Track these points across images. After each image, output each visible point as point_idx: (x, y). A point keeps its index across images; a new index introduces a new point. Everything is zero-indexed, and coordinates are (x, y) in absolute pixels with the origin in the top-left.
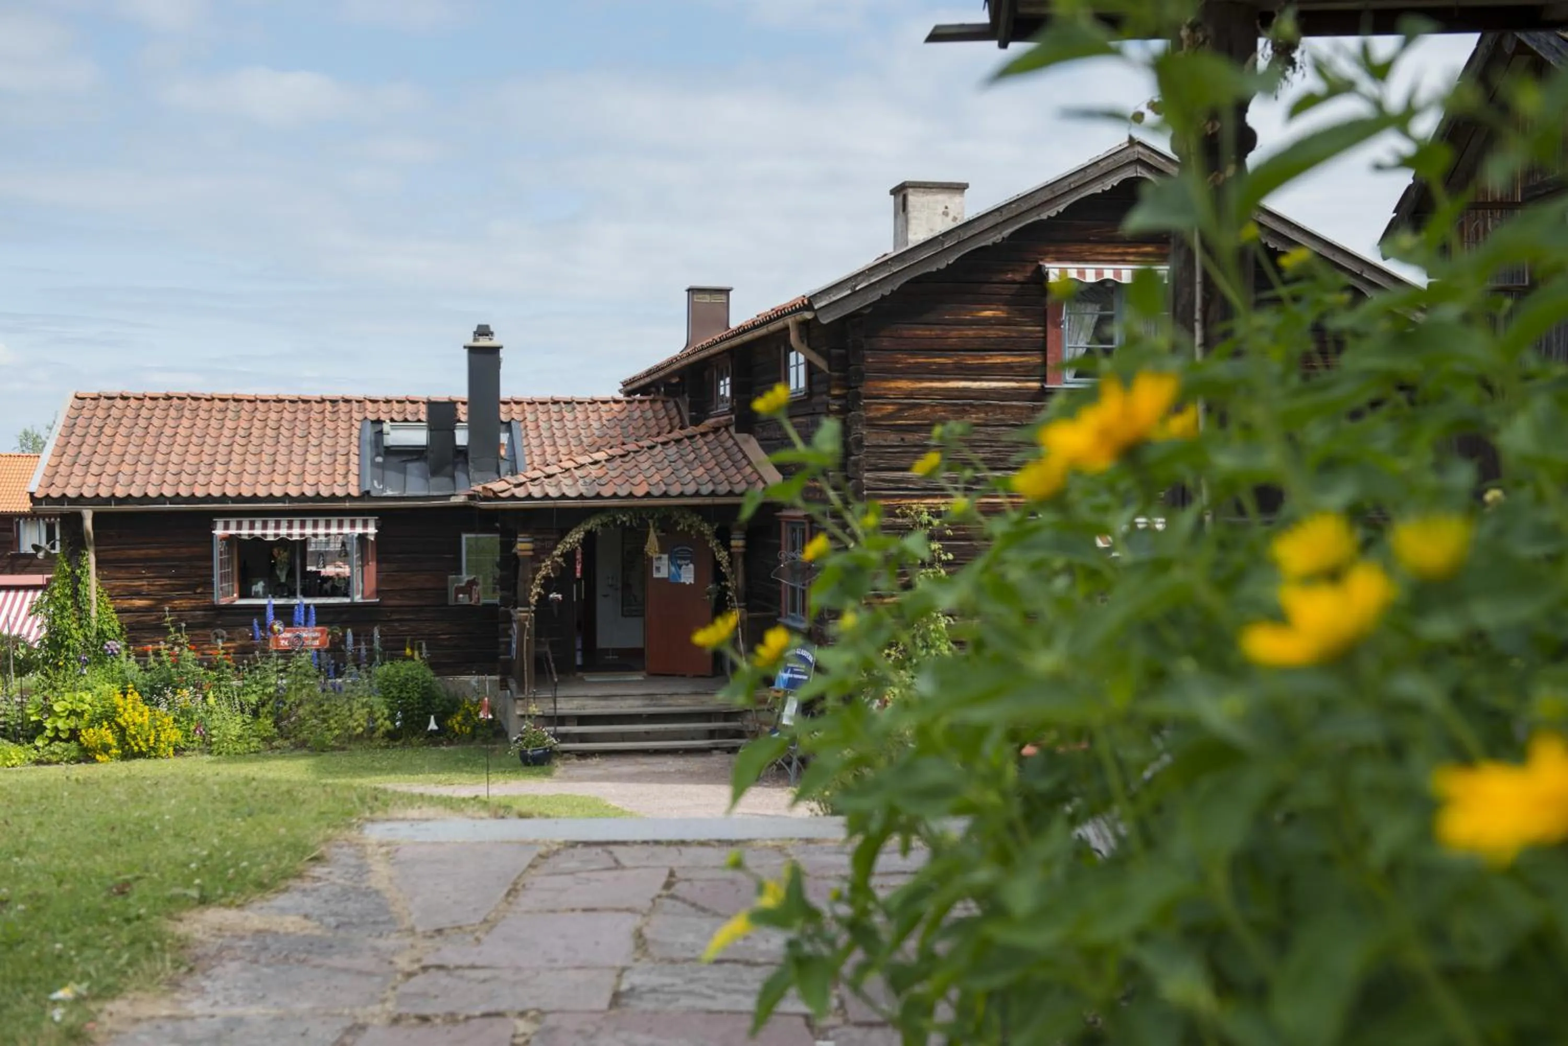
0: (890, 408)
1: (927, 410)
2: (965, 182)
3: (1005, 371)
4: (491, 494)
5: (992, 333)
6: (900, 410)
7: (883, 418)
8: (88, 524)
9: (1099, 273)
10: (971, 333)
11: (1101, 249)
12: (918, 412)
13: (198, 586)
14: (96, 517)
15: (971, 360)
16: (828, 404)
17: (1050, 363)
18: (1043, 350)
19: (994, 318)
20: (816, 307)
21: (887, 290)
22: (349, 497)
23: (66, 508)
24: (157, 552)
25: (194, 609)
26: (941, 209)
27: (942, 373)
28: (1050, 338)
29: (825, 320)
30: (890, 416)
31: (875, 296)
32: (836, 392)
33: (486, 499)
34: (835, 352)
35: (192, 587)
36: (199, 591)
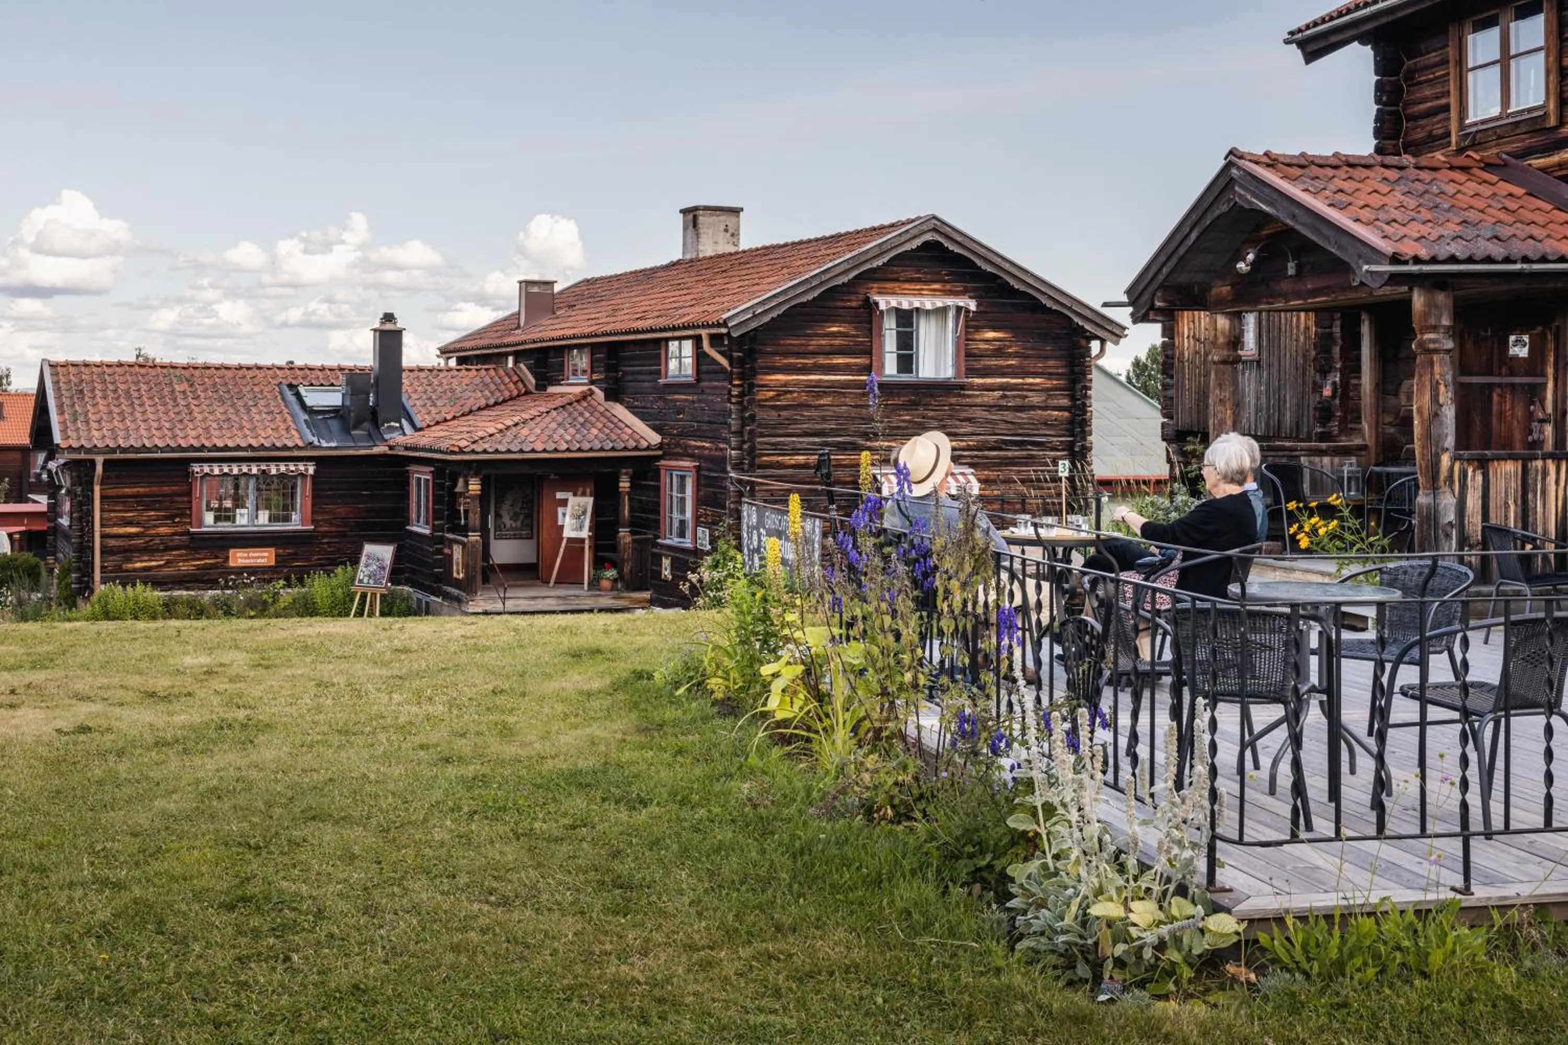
0: (772, 393)
1: (795, 395)
2: (740, 206)
3: (847, 369)
4: (456, 449)
5: (837, 342)
6: (778, 395)
7: (766, 400)
8: (99, 469)
9: (911, 303)
10: (823, 342)
11: (907, 286)
12: (789, 396)
13: (176, 516)
14: (106, 463)
15: (822, 361)
16: (730, 391)
17: (874, 364)
18: (869, 353)
19: (839, 332)
20: (730, 325)
21: (774, 314)
22: (297, 447)
23: (83, 456)
24: (147, 490)
25: (174, 534)
26: (723, 227)
27: (805, 370)
28: (874, 346)
29: (735, 335)
30: (772, 399)
31: (766, 319)
32: (736, 382)
33: (453, 453)
34: (735, 354)
35: (172, 517)
36: (177, 520)
